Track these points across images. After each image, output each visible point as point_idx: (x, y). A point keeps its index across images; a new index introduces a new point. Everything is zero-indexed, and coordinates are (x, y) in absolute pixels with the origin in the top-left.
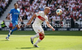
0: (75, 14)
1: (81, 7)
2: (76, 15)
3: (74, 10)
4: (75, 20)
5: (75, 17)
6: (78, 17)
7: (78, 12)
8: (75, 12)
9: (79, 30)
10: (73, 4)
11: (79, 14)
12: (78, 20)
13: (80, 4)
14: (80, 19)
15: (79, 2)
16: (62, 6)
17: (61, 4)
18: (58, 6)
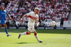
0: (42, 15)
1: (46, 10)
2: (43, 17)
3: (41, 13)
4: (42, 21)
5: (42, 18)
6: (44, 18)
7: (44, 14)
8: (42, 14)
9: (45, 28)
10: (40, 8)
11: (45, 16)
12: (44, 21)
13: (45, 7)
14: (46, 20)
15: (45, 6)
16: (31, 9)
17: (31, 7)
18: (28, 9)
